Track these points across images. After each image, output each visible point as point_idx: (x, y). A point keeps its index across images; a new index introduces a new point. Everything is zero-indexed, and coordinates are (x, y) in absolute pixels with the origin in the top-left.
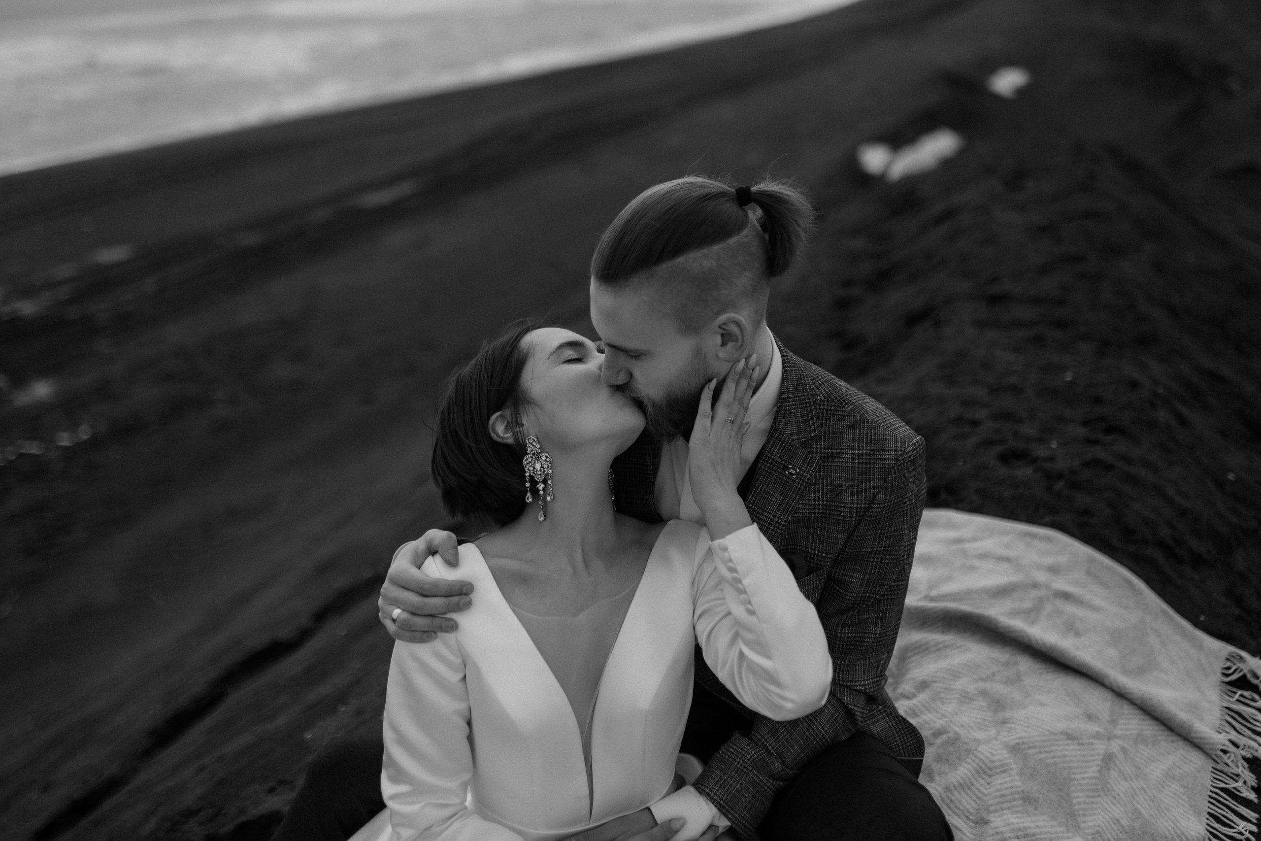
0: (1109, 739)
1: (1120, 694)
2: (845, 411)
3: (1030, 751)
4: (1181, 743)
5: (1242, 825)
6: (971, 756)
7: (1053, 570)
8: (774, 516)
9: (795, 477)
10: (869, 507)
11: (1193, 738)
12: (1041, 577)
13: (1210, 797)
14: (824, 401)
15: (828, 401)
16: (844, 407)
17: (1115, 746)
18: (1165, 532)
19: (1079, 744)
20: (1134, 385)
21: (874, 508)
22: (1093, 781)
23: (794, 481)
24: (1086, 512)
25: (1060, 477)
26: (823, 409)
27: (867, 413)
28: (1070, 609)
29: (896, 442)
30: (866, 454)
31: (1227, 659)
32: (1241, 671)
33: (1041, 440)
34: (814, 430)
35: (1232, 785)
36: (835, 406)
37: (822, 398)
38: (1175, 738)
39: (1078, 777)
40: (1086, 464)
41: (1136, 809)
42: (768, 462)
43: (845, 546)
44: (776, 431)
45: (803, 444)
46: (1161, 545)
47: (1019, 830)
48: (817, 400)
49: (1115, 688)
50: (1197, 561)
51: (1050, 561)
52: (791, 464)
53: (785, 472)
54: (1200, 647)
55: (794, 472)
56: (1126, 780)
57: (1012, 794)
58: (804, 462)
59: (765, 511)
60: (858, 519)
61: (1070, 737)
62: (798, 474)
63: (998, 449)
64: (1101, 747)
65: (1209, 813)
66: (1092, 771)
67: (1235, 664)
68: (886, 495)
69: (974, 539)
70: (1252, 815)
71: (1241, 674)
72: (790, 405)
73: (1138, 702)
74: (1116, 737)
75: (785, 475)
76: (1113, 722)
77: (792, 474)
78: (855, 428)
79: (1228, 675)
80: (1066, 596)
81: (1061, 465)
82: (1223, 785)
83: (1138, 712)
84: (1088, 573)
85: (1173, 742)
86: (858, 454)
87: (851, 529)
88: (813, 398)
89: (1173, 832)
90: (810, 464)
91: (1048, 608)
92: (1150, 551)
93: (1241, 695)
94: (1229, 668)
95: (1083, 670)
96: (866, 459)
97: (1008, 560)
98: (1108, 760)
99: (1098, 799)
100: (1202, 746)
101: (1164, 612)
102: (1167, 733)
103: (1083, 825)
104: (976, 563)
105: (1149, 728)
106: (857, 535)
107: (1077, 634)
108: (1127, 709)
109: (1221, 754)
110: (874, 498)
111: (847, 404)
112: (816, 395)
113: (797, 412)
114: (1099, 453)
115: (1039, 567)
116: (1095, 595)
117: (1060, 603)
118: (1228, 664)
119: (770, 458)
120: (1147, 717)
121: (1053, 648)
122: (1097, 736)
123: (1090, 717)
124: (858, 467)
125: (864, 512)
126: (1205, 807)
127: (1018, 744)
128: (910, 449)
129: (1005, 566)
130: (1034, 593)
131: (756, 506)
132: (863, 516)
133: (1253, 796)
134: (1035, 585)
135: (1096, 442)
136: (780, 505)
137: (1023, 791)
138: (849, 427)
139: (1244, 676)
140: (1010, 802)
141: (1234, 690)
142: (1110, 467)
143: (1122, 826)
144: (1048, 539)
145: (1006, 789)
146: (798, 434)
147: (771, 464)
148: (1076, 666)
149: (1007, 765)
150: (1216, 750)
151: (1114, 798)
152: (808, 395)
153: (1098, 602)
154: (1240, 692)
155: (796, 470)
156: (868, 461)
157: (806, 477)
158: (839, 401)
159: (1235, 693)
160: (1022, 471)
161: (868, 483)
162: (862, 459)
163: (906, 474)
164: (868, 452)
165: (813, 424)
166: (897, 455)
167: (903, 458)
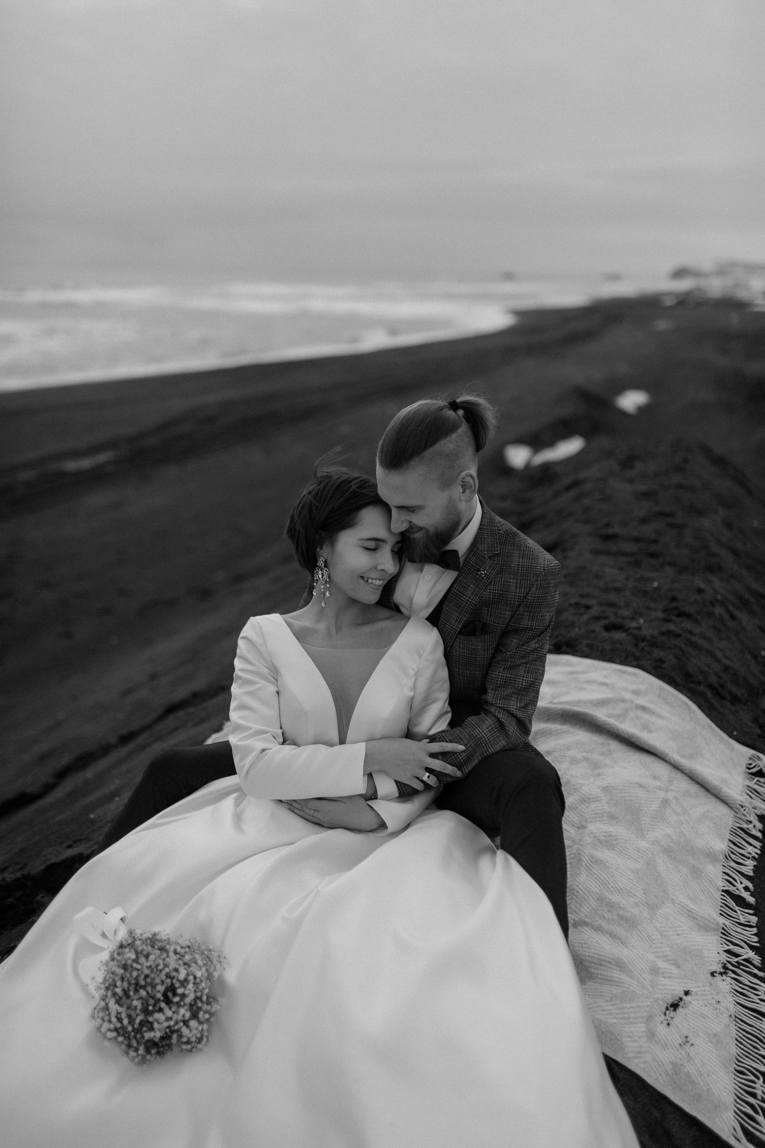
0: (667, 791)
1: (676, 767)
2: (515, 541)
3: (615, 791)
4: (714, 800)
5: (750, 849)
6: (577, 792)
7: (636, 693)
8: (469, 598)
9: (484, 576)
10: (526, 597)
11: (721, 796)
12: (628, 696)
13: (731, 831)
14: (504, 535)
15: (506, 535)
16: (515, 539)
17: (670, 795)
18: (713, 679)
19: (647, 791)
20: (700, 591)
21: (529, 596)
22: (655, 813)
23: (483, 578)
24: (661, 661)
25: (644, 640)
26: (503, 539)
27: (529, 543)
28: (646, 716)
29: (544, 560)
30: (526, 565)
31: (750, 759)
32: (759, 766)
33: (632, 619)
34: (497, 550)
35: (745, 826)
36: (510, 539)
37: (503, 533)
38: (710, 796)
39: (646, 809)
40: (662, 634)
41: (682, 832)
42: (468, 565)
43: (510, 621)
44: (475, 547)
45: (490, 557)
46: (710, 686)
47: (606, 832)
48: (500, 533)
49: (672, 762)
50: (735, 699)
51: (634, 687)
52: (482, 568)
53: (478, 572)
54: (733, 749)
55: (483, 573)
56: (677, 815)
57: (602, 813)
58: (490, 568)
59: (464, 595)
60: (519, 603)
61: (641, 786)
62: (486, 574)
63: (603, 622)
64: (661, 795)
65: (729, 840)
66: (655, 806)
67: (755, 762)
68: (537, 589)
69: (584, 672)
70: (758, 844)
71: (759, 768)
72: (485, 533)
73: (687, 772)
74: (672, 790)
75: (478, 574)
76: (670, 782)
77: (483, 574)
78: (520, 551)
79: (749, 769)
80: (643, 708)
81: (646, 632)
82: (739, 825)
83: (687, 778)
84: (659, 696)
85: (709, 798)
86: (522, 565)
87: (515, 609)
88: (498, 532)
89: (704, 846)
90: (494, 569)
91: (631, 714)
92: (701, 688)
93: (757, 781)
94: (751, 764)
95: (652, 750)
96: (526, 568)
97: (605, 684)
98: (665, 802)
99: (658, 824)
100: (727, 802)
101: (709, 725)
102: (706, 793)
103: (647, 836)
104: (585, 686)
105: (694, 789)
106: (518, 614)
107: (650, 731)
108: (679, 775)
109: (740, 807)
110: (529, 591)
111: (517, 537)
112: (500, 530)
113: (488, 538)
114: (672, 627)
115: (626, 690)
116: (664, 710)
117: (639, 713)
118: (750, 762)
119: (470, 563)
120: (693, 782)
121: (633, 736)
122: (659, 788)
123: (655, 777)
124: (521, 572)
125: (523, 599)
126: (728, 836)
127: (607, 787)
128: (552, 565)
129: (604, 688)
130: (623, 705)
131: (459, 591)
132: (522, 602)
133: (759, 835)
134: (623, 701)
135: (670, 621)
136: (473, 592)
137: (609, 812)
138: (517, 550)
139: (761, 770)
140: (601, 817)
141: (753, 777)
142: (678, 636)
143: (672, 839)
144: (634, 675)
145: (598, 810)
146: (487, 551)
147: (470, 567)
148: (647, 748)
149: (599, 797)
150: (736, 804)
151: (668, 824)
152: (495, 529)
153: (664, 714)
154: (757, 779)
155: (485, 572)
156: (527, 569)
157: (490, 576)
158: (512, 536)
159: (754, 779)
160: (619, 635)
161: (526, 582)
162: (524, 568)
163: (549, 579)
164: (528, 564)
165: (497, 547)
166: (544, 567)
167: (548, 570)
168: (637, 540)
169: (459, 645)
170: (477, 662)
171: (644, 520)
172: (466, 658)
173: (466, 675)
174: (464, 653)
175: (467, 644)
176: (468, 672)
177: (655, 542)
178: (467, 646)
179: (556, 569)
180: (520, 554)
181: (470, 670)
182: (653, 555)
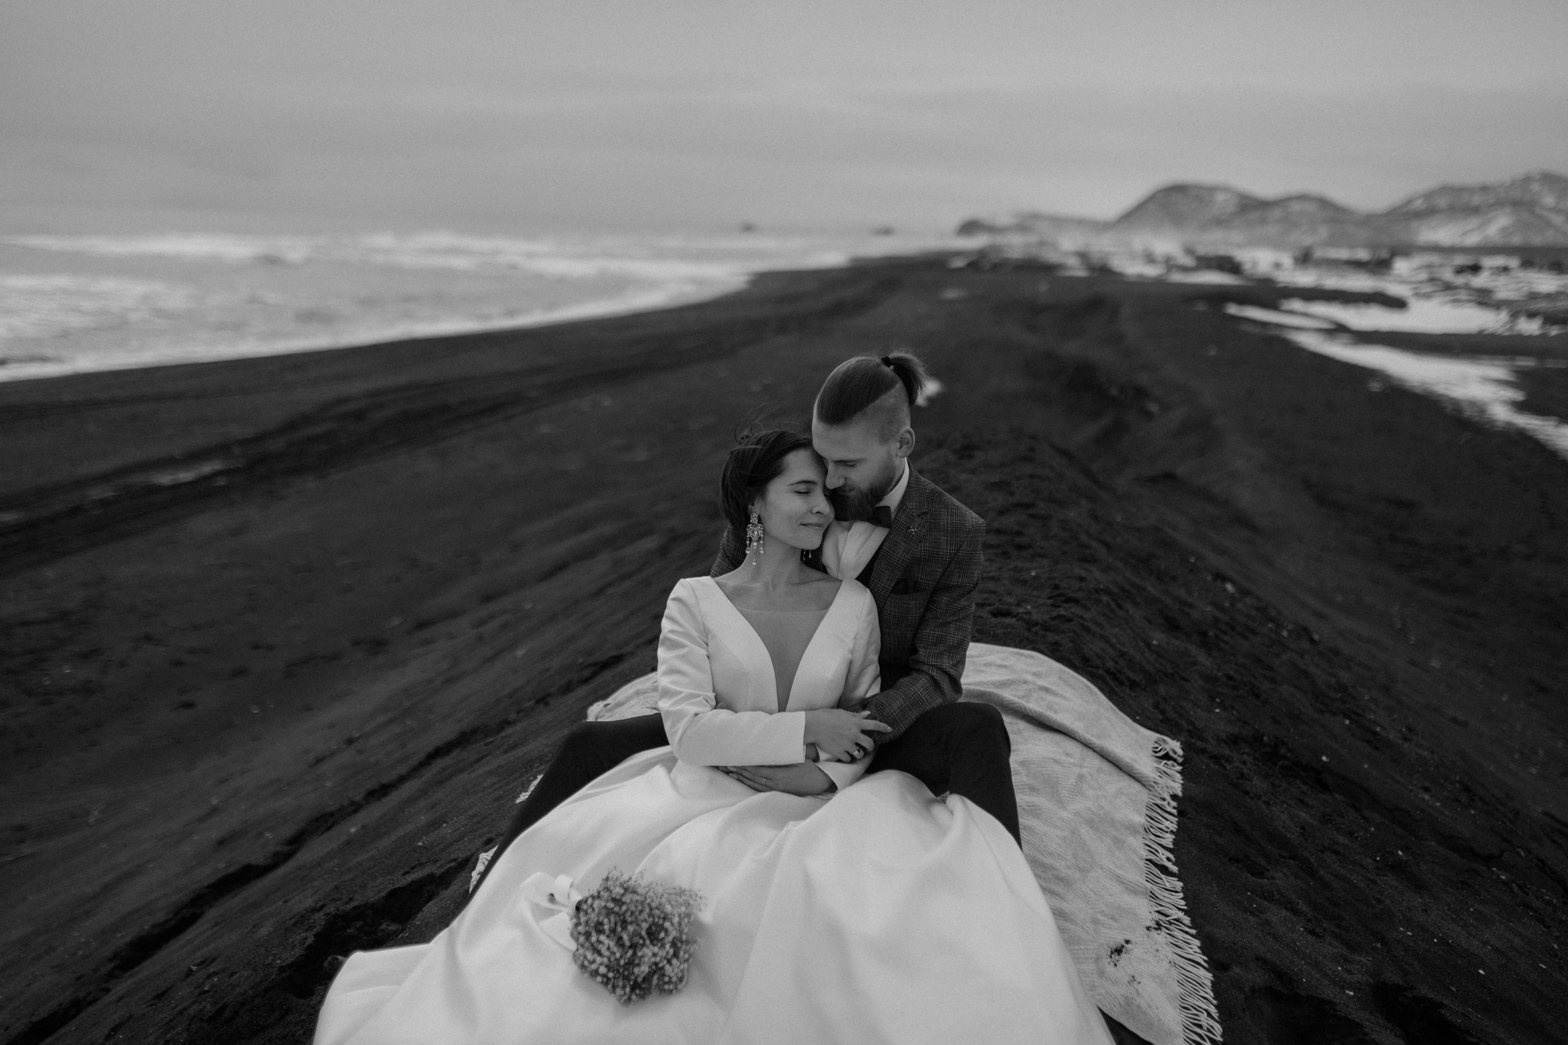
0: (1081, 767)
1: (1087, 745)
2: (942, 501)
3: (1032, 766)
4: (1126, 777)
5: (1167, 823)
7: (1036, 674)
8: (901, 555)
10: (957, 553)
11: (1134, 773)
12: (1029, 678)
13: (1147, 806)
15: (932, 494)
16: (941, 498)
17: (1084, 771)
18: (1110, 664)
19: (1062, 766)
20: (1082, 579)
21: (961, 554)
22: (1073, 787)
23: (913, 536)
24: (1056, 643)
25: (1036, 624)
26: (929, 498)
27: (954, 502)
28: (1050, 698)
31: (1156, 742)
32: (1165, 750)
33: (1018, 605)
34: (925, 508)
35: (1159, 802)
36: (936, 497)
37: (930, 492)
38: (1123, 774)
39: (1063, 783)
40: (1053, 619)
41: (1100, 805)
42: (898, 523)
43: (941, 579)
44: (904, 505)
45: (918, 515)
46: (1108, 671)
47: (1029, 802)
48: (927, 493)
49: (1083, 741)
50: (1133, 685)
51: (1034, 669)
52: (911, 526)
53: (908, 530)
54: (1138, 732)
55: (914, 531)
56: (1093, 789)
57: (1022, 785)
58: (919, 525)
59: (896, 553)
60: (950, 560)
61: (1055, 761)
62: (916, 532)
63: (988, 608)
64: (1076, 770)
65: (1147, 815)
66: (1072, 781)
67: (1160, 745)
68: (968, 545)
69: (980, 656)
70: (1175, 820)
71: (1165, 752)
72: (912, 492)
73: (1098, 750)
74: (1085, 767)
75: (908, 532)
76: (1083, 759)
78: (948, 509)
79: (1156, 752)
80: (1046, 690)
81: (1035, 617)
82: (1154, 802)
83: (1098, 756)
84: (1060, 678)
85: (1122, 776)
86: (951, 523)
87: (945, 566)
89: (1124, 820)
90: (923, 527)
91: (1035, 695)
92: (1101, 672)
93: (1165, 763)
94: (1157, 748)
95: (1062, 730)
96: (956, 525)
97: (1005, 667)
98: (1081, 778)
99: (1076, 797)
100: (1139, 779)
101: (1112, 709)
102: (1118, 771)
103: (1068, 808)
104: (984, 668)
105: (1106, 766)
106: (949, 571)
107: (1056, 712)
108: (1091, 753)
109: (1153, 784)
110: (960, 547)
111: (942, 496)
112: (926, 491)
113: (916, 496)
114: (1062, 612)
115: (1026, 672)
116: (1068, 693)
117: (1043, 694)
118: (1156, 745)
119: (899, 521)
120: (1105, 760)
121: (1041, 715)
122: (1074, 764)
123: (1067, 755)
124: (951, 529)
125: (954, 556)
126: (1145, 811)
127: (1024, 761)
128: (978, 523)
129: (1004, 670)
130: (1025, 686)
131: (891, 549)
133: (1175, 812)
134: (1025, 682)
135: (1059, 606)
136: (905, 549)
137: (1029, 785)
138: (945, 508)
139: (1167, 753)
140: (1022, 789)
141: (1160, 760)
142: (1070, 620)
143: (1092, 811)
144: (1032, 657)
145: (1019, 782)
146: (916, 509)
147: (900, 525)
148: (1056, 727)
149: (1018, 770)
150: (1149, 781)
151: (1086, 797)
152: (921, 488)
153: (1068, 695)
154: (1164, 762)
157: (920, 534)
158: (938, 495)
159: (1161, 762)
160: (1008, 620)
161: (956, 539)
162: (952, 526)
163: (978, 536)
164: (955, 522)
165: (924, 505)
167: (976, 527)
169: (891, 604)
170: (908, 622)
171: (1001, 512)
172: (898, 618)
174: (896, 612)
175: (898, 602)
176: (899, 632)
177: (1019, 533)
178: (898, 605)
180: (948, 512)
182: (1020, 547)
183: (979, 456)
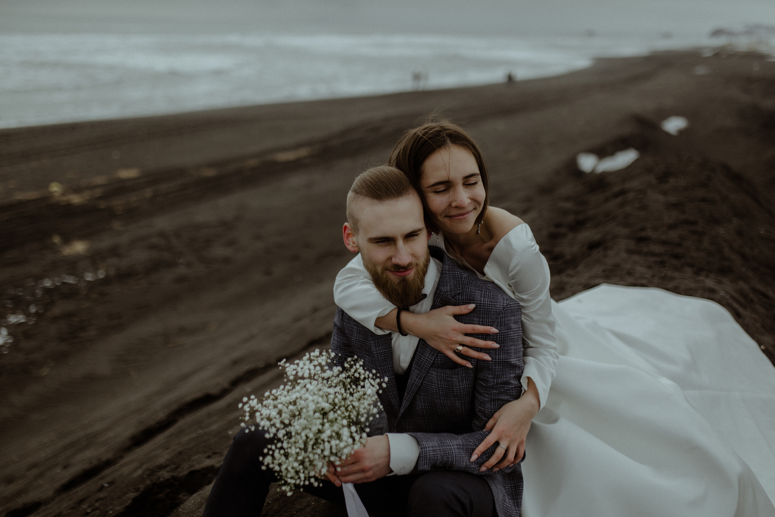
29: (503, 299)
44: (438, 290)
45: (453, 297)
78: (482, 291)
96: (487, 306)
124: (483, 311)
138: (479, 290)
161: (487, 320)
162: (485, 306)
163: (509, 316)
164: (489, 303)
165: (459, 287)
166: (504, 305)
167: (507, 308)
168: (664, 243)
169: (437, 378)
170: (455, 393)
171: (672, 227)
172: (445, 390)
173: (448, 405)
174: (442, 385)
175: (443, 376)
176: (448, 402)
177: (679, 245)
178: (444, 379)
179: (515, 306)
180: (481, 294)
181: (450, 400)
182: (677, 257)
183: (672, 181)
